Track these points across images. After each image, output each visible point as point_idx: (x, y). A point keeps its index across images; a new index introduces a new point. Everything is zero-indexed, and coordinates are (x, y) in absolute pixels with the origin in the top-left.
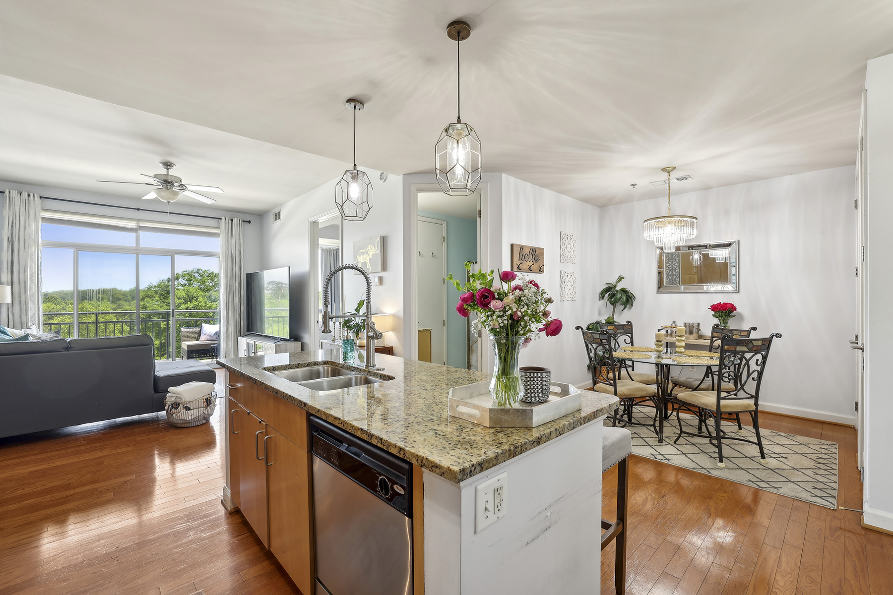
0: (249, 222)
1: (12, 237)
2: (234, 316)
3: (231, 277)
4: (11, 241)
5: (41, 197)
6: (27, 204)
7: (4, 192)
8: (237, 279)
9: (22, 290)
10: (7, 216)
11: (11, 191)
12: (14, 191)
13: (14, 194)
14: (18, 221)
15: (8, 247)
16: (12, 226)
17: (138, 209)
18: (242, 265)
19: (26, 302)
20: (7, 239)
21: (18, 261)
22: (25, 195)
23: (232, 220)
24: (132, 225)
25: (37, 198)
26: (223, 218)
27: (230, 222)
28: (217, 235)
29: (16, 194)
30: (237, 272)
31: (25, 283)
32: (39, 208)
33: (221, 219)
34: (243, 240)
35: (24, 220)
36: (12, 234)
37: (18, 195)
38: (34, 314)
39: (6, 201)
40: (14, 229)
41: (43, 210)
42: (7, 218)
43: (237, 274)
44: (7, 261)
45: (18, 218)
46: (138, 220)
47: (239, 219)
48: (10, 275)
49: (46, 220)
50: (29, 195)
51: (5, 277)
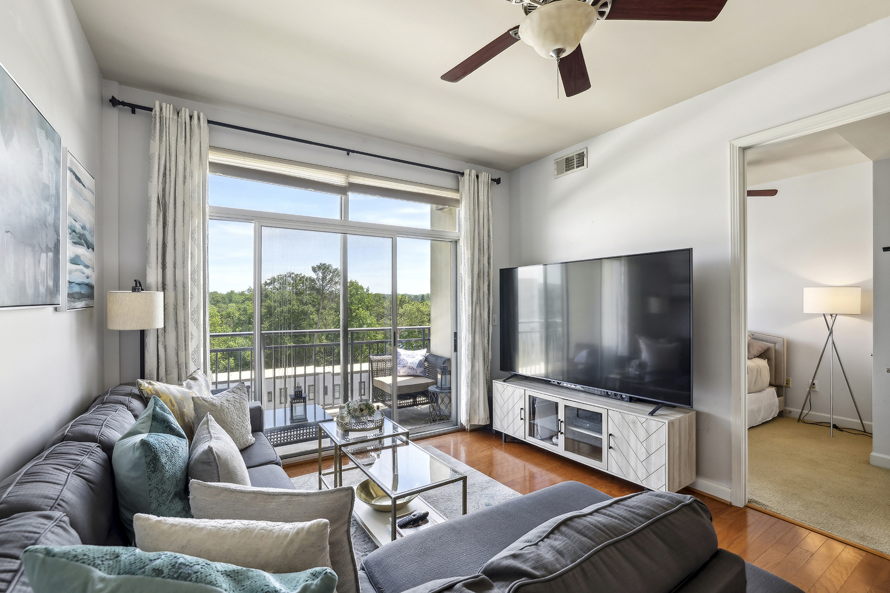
0: (499, 181)
1: (164, 195)
3: (479, 275)
4: (163, 205)
5: (209, 122)
6: (188, 133)
7: (150, 109)
8: (485, 278)
9: (178, 299)
10: (157, 153)
11: (164, 105)
12: (168, 105)
13: (168, 111)
14: (173, 163)
15: (158, 215)
16: (165, 174)
18: (492, 255)
19: (185, 323)
20: (156, 199)
21: (173, 244)
22: (185, 114)
23: (477, 177)
24: (338, 179)
25: (204, 124)
26: (467, 172)
27: (476, 180)
28: (457, 202)
29: (171, 112)
31: (184, 287)
32: (205, 145)
33: (462, 174)
34: (492, 212)
35: (183, 163)
36: (164, 190)
37: (173, 114)
38: (198, 347)
39: (155, 124)
40: (168, 180)
41: (213, 148)
42: (157, 157)
44: (156, 242)
45: (173, 159)
46: (348, 173)
47: (488, 174)
48: (160, 270)
49: (217, 167)
50: (191, 117)
51: (153, 276)
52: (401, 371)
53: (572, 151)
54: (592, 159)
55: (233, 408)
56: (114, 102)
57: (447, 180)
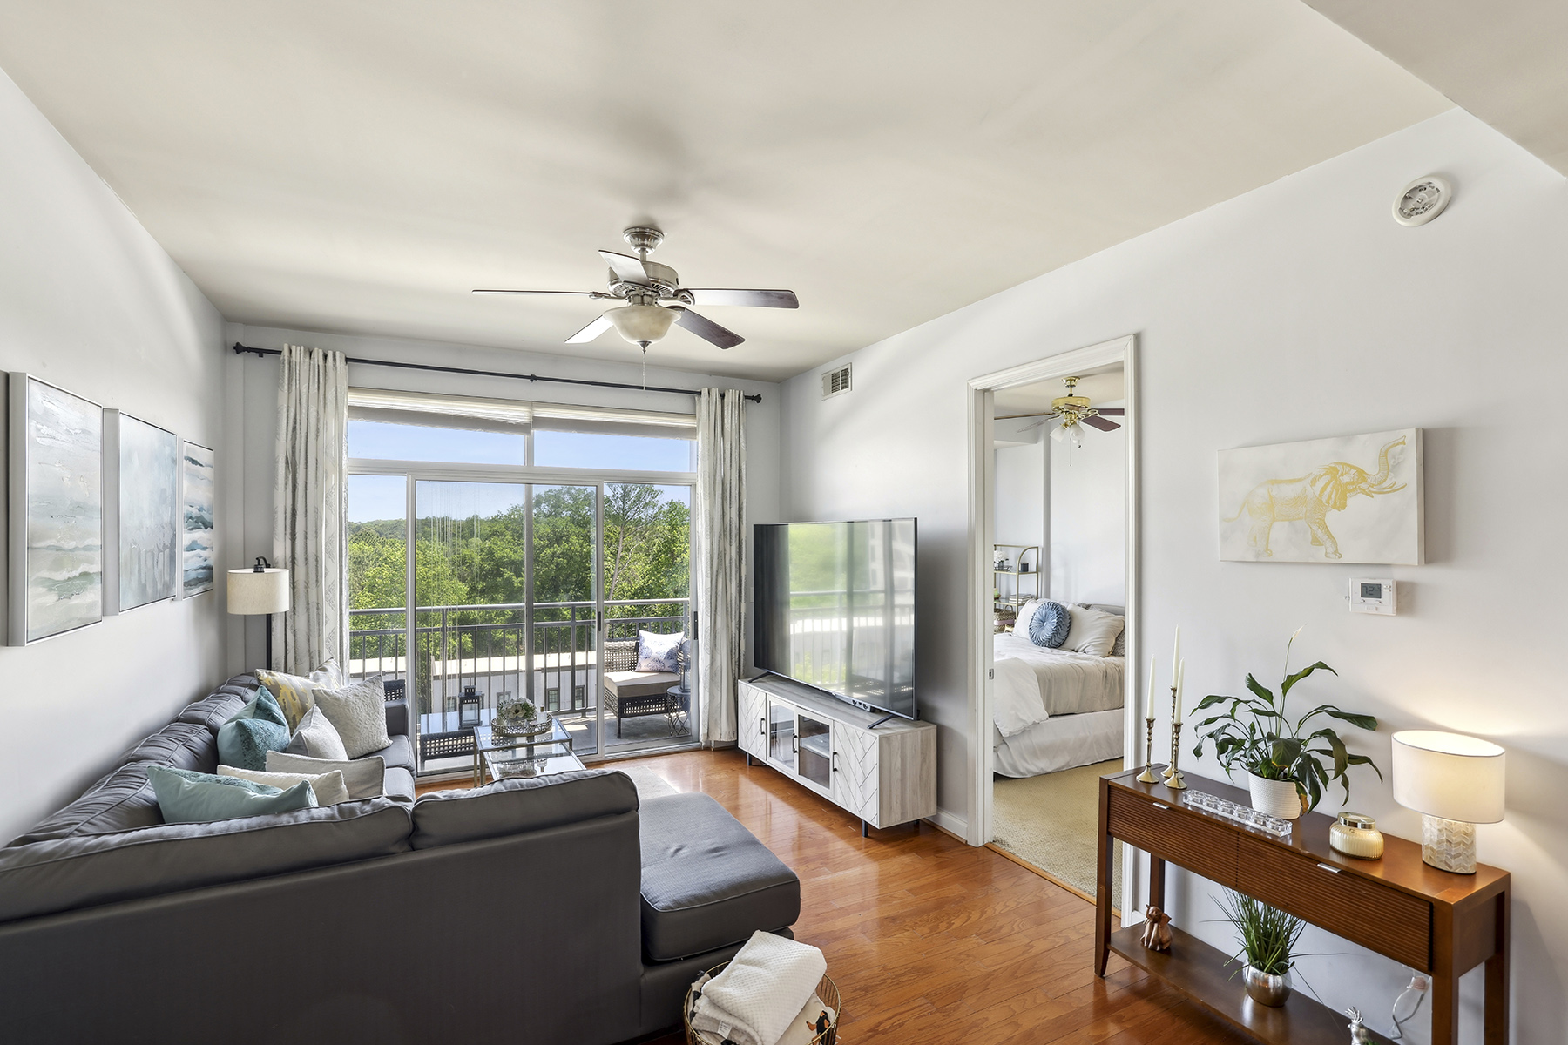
0: (758, 399)
1: (294, 453)
2: (728, 628)
3: (723, 532)
4: (291, 464)
5: (347, 360)
6: (321, 377)
7: (279, 353)
8: (733, 537)
9: (310, 575)
10: (286, 405)
11: (293, 348)
12: (298, 348)
13: (298, 354)
14: (304, 416)
15: (286, 477)
16: (294, 428)
17: (532, 378)
18: (744, 505)
19: (318, 604)
20: (284, 459)
21: (304, 510)
22: (318, 354)
23: (723, 396)
24: (518, 414)
25: (340, 363)
26: (704, 392)
27: (719, 399)
28: (691, 432)
29: (302, 355)
30: (733, 521)
31: (317, 560)
32: (343, 384)
33: (700, 394)
34: (746, 443)
35: (316, 413)
36: (293, 447)
37: (304, 357)
38: (333, 632)
39: (284, 372)
40: (298, 436)
41: (351, 388)
42: (285, 410)
43: (733, 526)
44: (283, 509)
45: (304, 411)
46: (532, 404)
47: (737, 392)
48: (289, 542)
49: (357, 411)
50: (325, 357)
51: (280, 550)
52: (643, 664)
53: (836, 366)
54: (857, 378)
55: (361, 703)
56: (239, 349)
57: (681, 403)
